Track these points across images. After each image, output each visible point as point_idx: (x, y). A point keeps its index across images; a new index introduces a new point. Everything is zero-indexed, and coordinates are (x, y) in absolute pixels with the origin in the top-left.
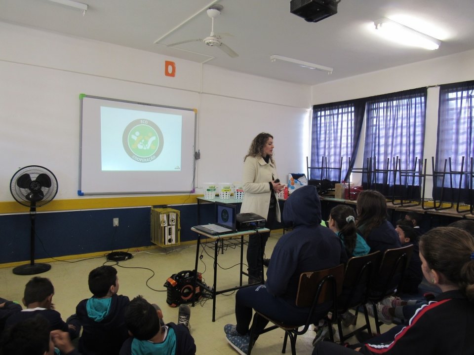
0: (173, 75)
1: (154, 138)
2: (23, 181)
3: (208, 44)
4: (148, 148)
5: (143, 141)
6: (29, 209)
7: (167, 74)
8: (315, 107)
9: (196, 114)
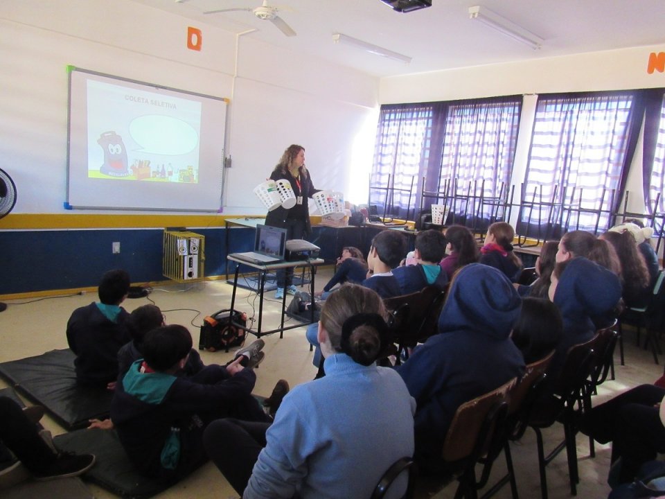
0: (198, 48)
3: (259, 16)
7: (190, 45)
8: (384, 107)
9: (228, 106)
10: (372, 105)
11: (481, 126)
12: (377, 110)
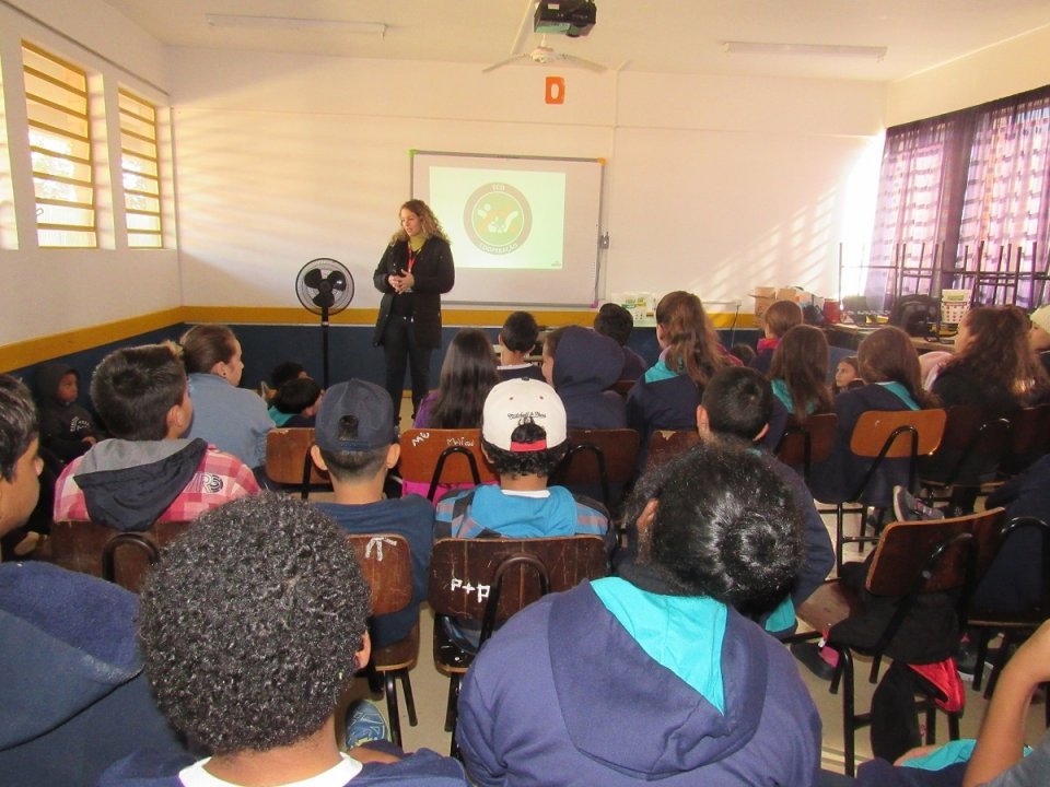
0: (560, 100)
1: (516, 214)
2: (313, 278)
4: (506, 230)
5: (497, 219)
6: (320, 317)
7: (549, 100)
8: (894, 132)
9: (603, 168)
10: (870, 132)
11: (1024, 142)
12: (882, 136)
